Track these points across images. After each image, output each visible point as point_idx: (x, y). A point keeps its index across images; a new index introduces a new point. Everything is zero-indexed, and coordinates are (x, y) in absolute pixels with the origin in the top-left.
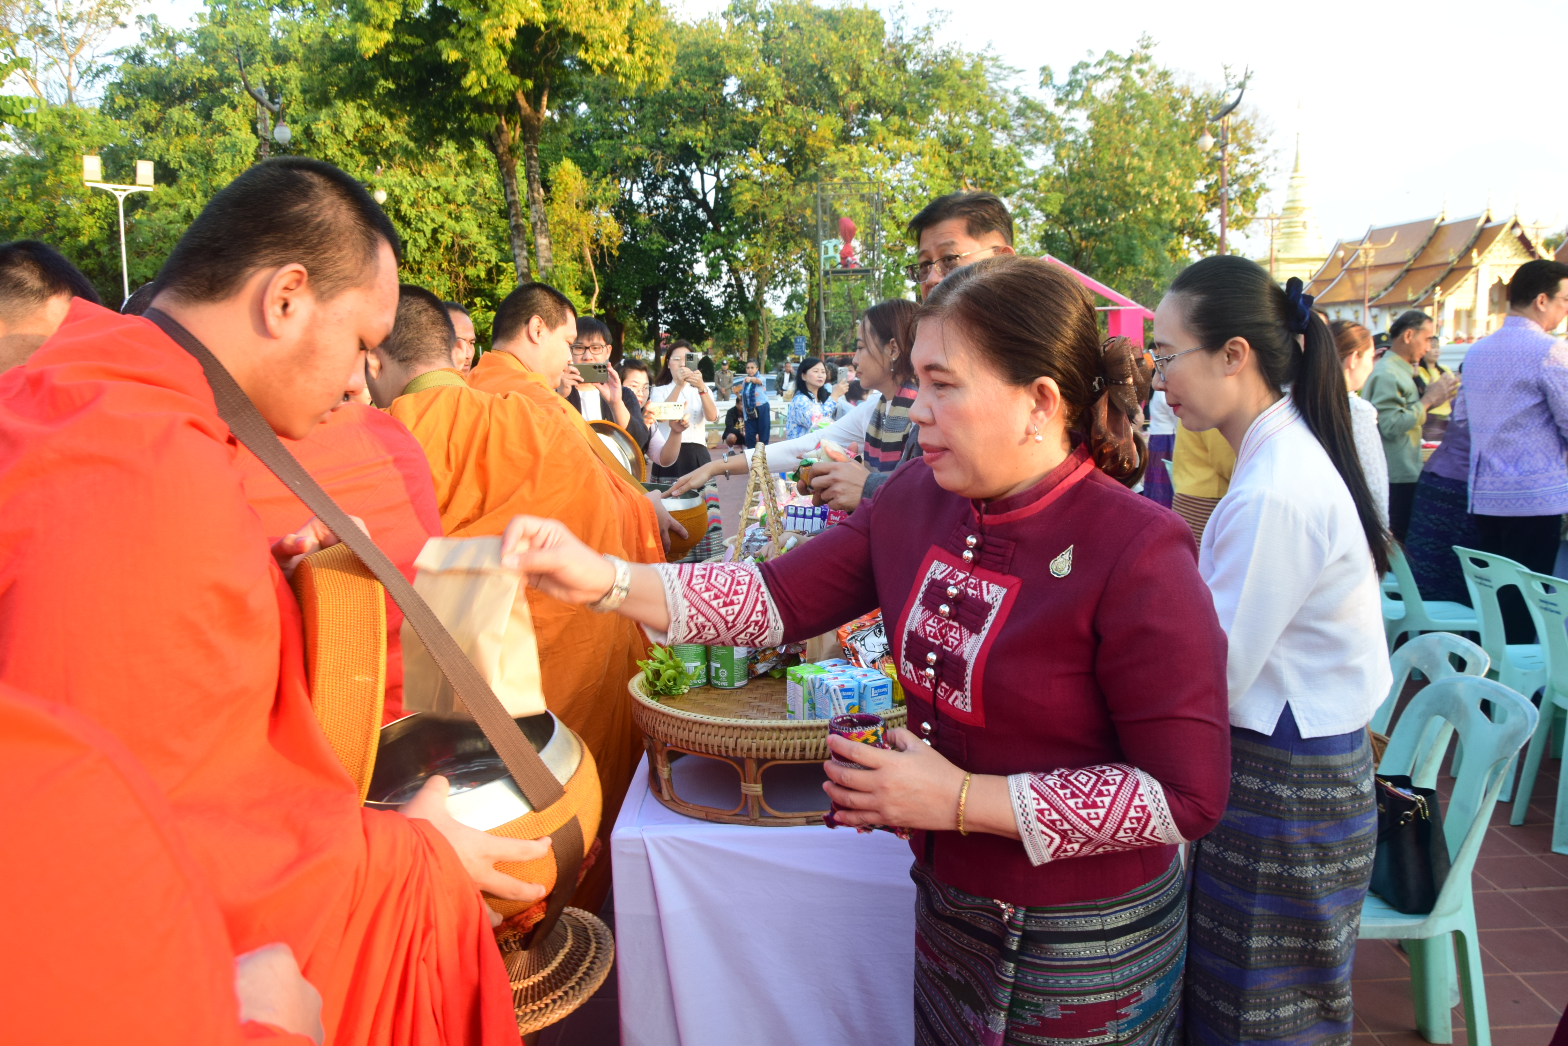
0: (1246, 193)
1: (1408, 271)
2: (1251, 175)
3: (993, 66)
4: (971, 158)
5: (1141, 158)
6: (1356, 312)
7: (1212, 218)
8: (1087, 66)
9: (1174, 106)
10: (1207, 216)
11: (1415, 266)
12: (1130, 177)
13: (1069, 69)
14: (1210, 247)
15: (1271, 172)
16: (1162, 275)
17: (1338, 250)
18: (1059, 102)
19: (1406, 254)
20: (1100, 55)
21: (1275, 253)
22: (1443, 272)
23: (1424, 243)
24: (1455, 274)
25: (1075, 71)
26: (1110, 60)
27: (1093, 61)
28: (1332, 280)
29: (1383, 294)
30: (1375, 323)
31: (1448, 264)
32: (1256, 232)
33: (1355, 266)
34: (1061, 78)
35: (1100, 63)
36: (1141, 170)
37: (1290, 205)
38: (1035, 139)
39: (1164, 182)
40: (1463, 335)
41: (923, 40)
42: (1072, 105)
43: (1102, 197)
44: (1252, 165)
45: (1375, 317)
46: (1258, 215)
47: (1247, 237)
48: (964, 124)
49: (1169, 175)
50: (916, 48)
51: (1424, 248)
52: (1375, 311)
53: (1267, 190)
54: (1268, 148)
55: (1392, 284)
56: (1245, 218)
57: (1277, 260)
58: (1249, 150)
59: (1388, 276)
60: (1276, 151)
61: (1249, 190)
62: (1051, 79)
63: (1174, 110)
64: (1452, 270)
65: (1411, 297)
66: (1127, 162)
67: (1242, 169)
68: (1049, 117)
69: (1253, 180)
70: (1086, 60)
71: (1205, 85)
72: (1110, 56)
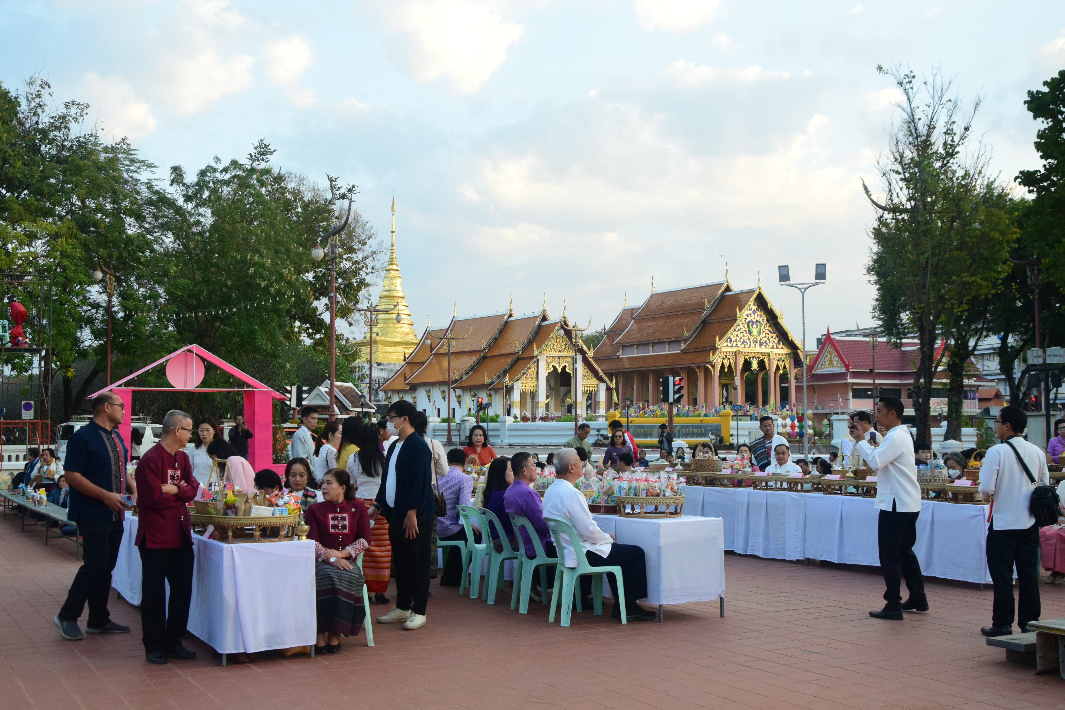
0: (350, 285)
1: (484, 358)
2: (353, 271)
3: (126, 158)
4: (107, 242)
5: (261, 255)
6: (444, 392)
7: (320, 304)
8: (215, 170)
9: (288, 206)
10: (316, 304)
11: (489, 355)
12: (252, 270)
13: (197, 171)
14: (318, 332)
15: (370, 270)
16: (279, 357)
17: (426, 338)
18: (188, 199)
19: (482, 343)
20: (226, 163)
21: (374, 336)
22: (510, 360)
23: (497, 335)
24: (520, 363)
25: (203, 173)
26: (235, 168)
27: (220, 167)
28: (424, 363)
29: (465, 377)
30: (459, 403)
31: (515, 353)
32: (358, 321)
33: (442, 351)
34: (191, 178)
35: (226, 170)
36: (262, 266)
37: (386, 294)
38: (165, 227)
39: (281, 277)
40: (529, 415)
41: (58, 128)
42: (201, 204)
43: (226, 286)
44: (353, 264)
45: (459, 397)
46: (360, 306)
47: (350, 324)
48: (99, 209)
49: (285, 271)
50: (51, 135)
51: (496, 339)
52: (459, 392)
53: (367, 285)
54: (367, 249)
55: (471, 370)
56: (349, 309)
57: (376, 342)
58: (351, 250)
59: (469, 361)
60: (373, 253)
61: (351, 284)
62: (181, 176)
63: (288, 211)
64: (518, 359)
65: (487, 381)
66: (249, 257)
67: (346, 265)
68: (179, 211)
69: (355, 276)
70: (213, 164)
71: (313, 190)
72: (235, 164)
